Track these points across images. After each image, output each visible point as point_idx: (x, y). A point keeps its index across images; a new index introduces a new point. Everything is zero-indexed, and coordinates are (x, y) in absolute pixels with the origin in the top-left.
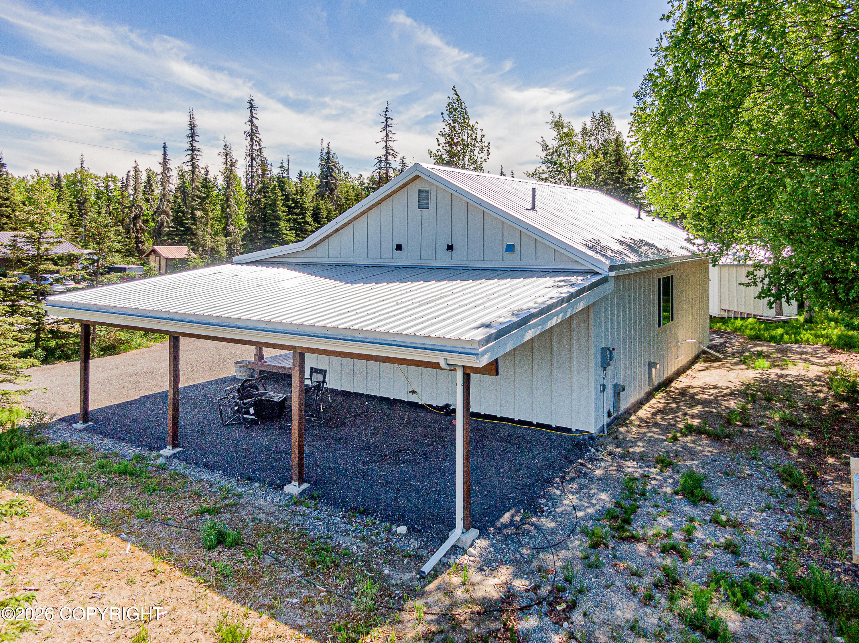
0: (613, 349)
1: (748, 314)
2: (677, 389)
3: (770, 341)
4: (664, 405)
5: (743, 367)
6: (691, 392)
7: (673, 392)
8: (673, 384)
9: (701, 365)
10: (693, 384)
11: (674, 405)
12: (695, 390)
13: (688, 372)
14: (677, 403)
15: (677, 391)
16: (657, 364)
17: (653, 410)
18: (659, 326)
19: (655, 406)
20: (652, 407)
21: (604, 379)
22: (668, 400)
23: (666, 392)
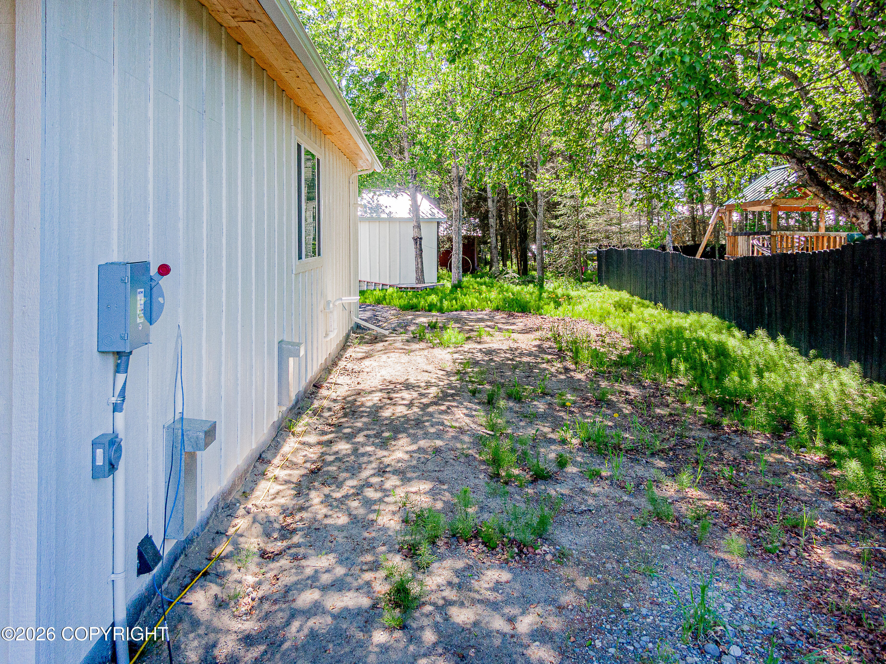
0: (164, 270)
1: (383, 285)
2: (335, 401)
3: (430, 311)
4: (318, 450)
5: (422, 345)
6: (369, 404)
7: (330, 409)
8: (324, 392)
9: (357, 349)
10: (365, 386)
11: (343, 447)
12: (376, 398)
13: (342, 364)
14: (349, 438)
15: (337, 407)
16: (299, 344)
17: (296, 474)
18: (300, 258)
19: (300, 460)
20: (293, 465)
21: (116, 408)
22: (324, 433)
23: (315, 413)
